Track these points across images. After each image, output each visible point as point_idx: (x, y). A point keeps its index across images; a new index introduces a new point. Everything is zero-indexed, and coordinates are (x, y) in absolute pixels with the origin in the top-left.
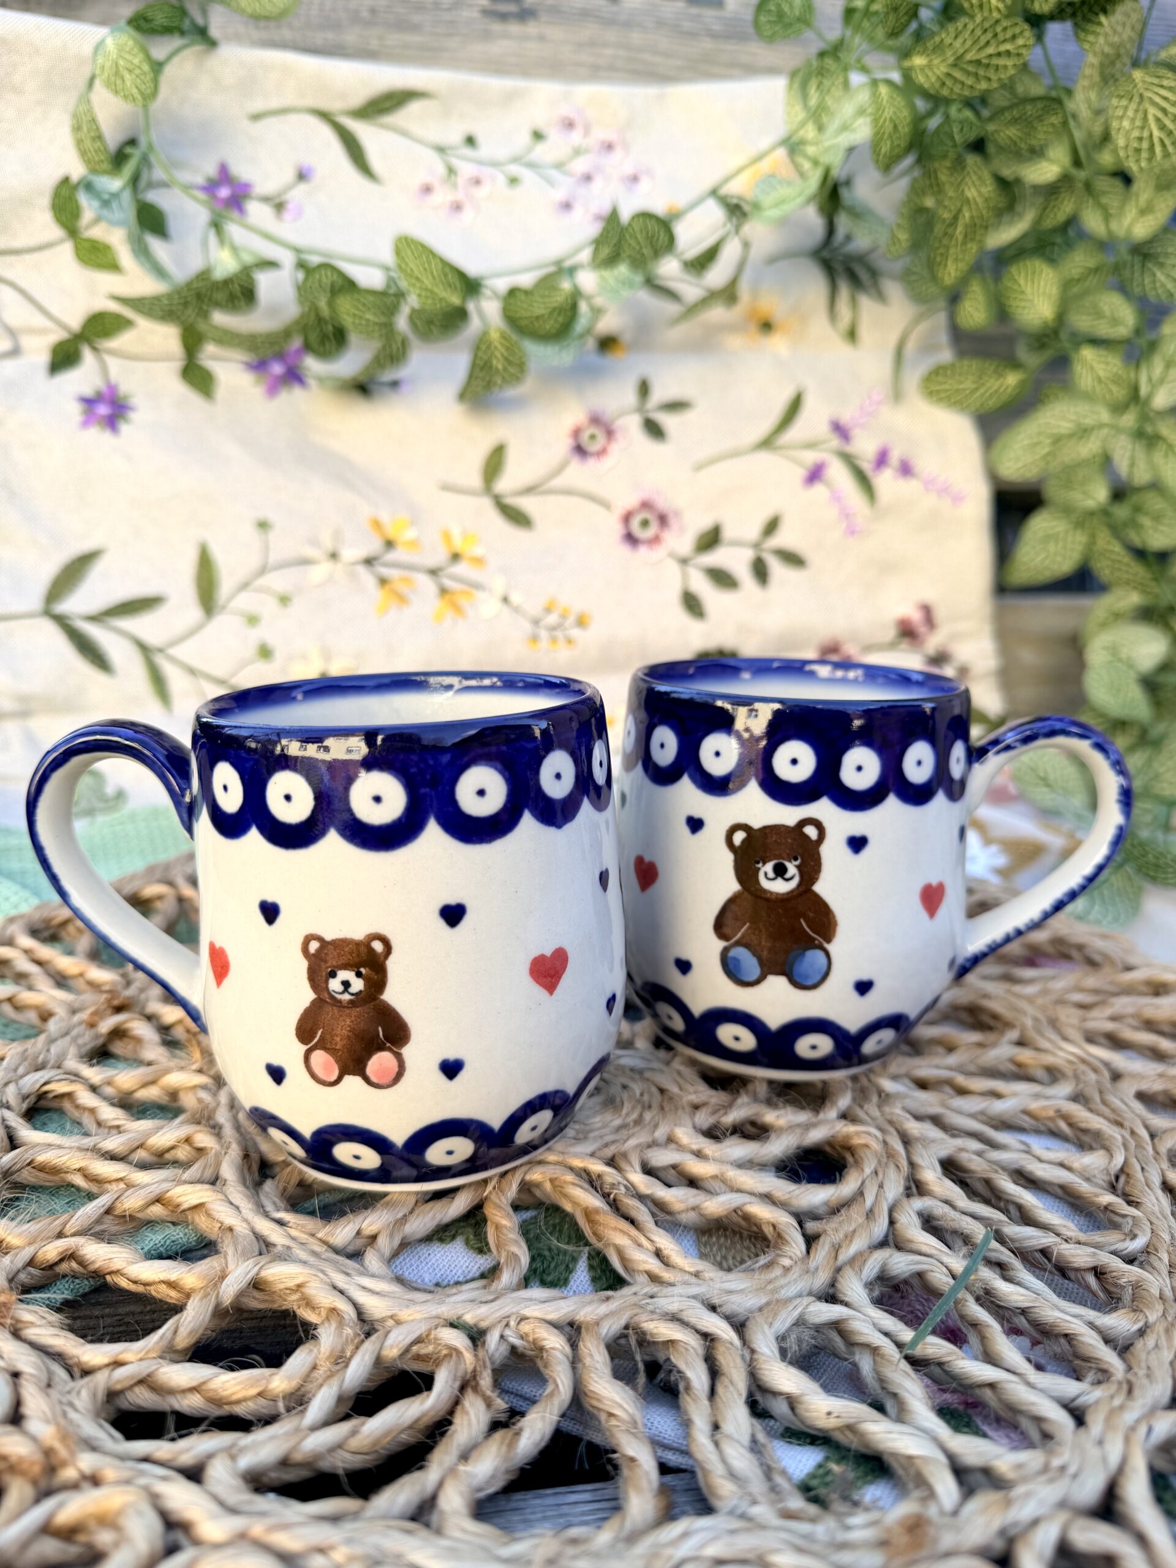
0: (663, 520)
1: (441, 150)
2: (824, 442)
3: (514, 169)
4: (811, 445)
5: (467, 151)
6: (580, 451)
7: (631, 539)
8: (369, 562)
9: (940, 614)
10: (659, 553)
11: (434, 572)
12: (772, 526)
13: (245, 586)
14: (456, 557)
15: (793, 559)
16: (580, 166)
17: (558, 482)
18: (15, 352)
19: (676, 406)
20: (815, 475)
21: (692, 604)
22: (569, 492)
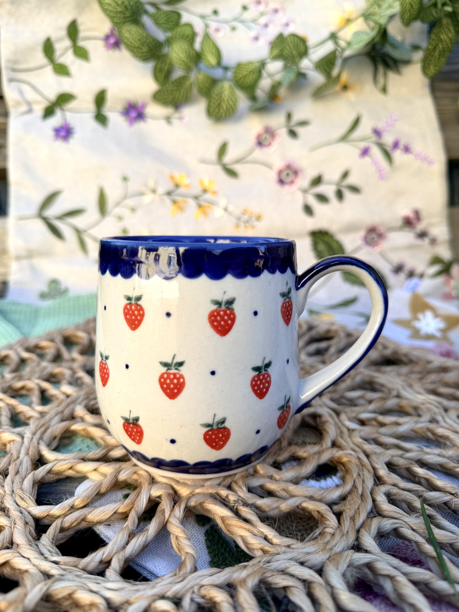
0: (296, 173)
1: (203, 17)
2: (369, 138)
3: (235, 24)
4: (363, 139)
5: (214, 17)
6: (260, 143)
7: (281, 182)
8: (169, 194)
9: (424, 214)
10: (294, 188)
11: (196, 198)
12: (345, 175)
13: (118, 204)
14: (205, 191)
15: (355, 189)
16: (263, 20)
17: (250, 158)
18: (30, 111)
19: (303, 123)
20: (365, 152)
21: (308, 210)
22: (255, 162)
